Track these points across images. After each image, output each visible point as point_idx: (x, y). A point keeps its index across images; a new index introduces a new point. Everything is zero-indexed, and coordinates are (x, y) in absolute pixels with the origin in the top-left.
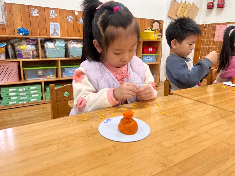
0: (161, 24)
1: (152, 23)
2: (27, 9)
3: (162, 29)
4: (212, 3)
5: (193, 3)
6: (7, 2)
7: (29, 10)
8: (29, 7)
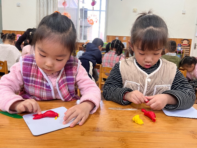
0: (189, 41)
1: (182, 41)
3: (191, 44)
6: (108, 35)
7: (115, 38)
8: (115, 36)
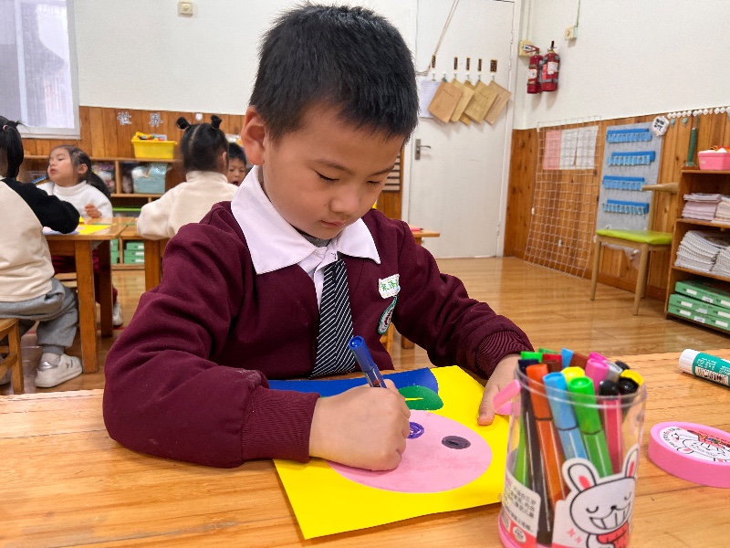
2: (112, 116)
4: (536, 80)
5: (493, 82)
6: (82, 105)
7: (116, 115)
8: (116, 111)
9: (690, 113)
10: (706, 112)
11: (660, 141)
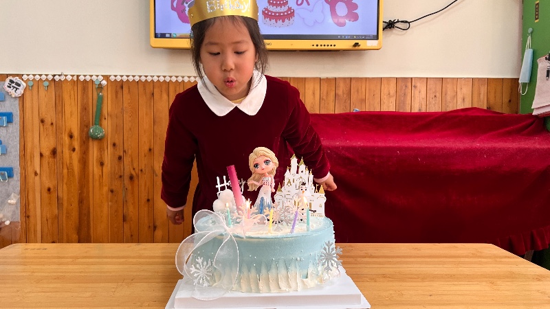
9: (50, 77)
10: (69, 78)
11: (17, 102)
